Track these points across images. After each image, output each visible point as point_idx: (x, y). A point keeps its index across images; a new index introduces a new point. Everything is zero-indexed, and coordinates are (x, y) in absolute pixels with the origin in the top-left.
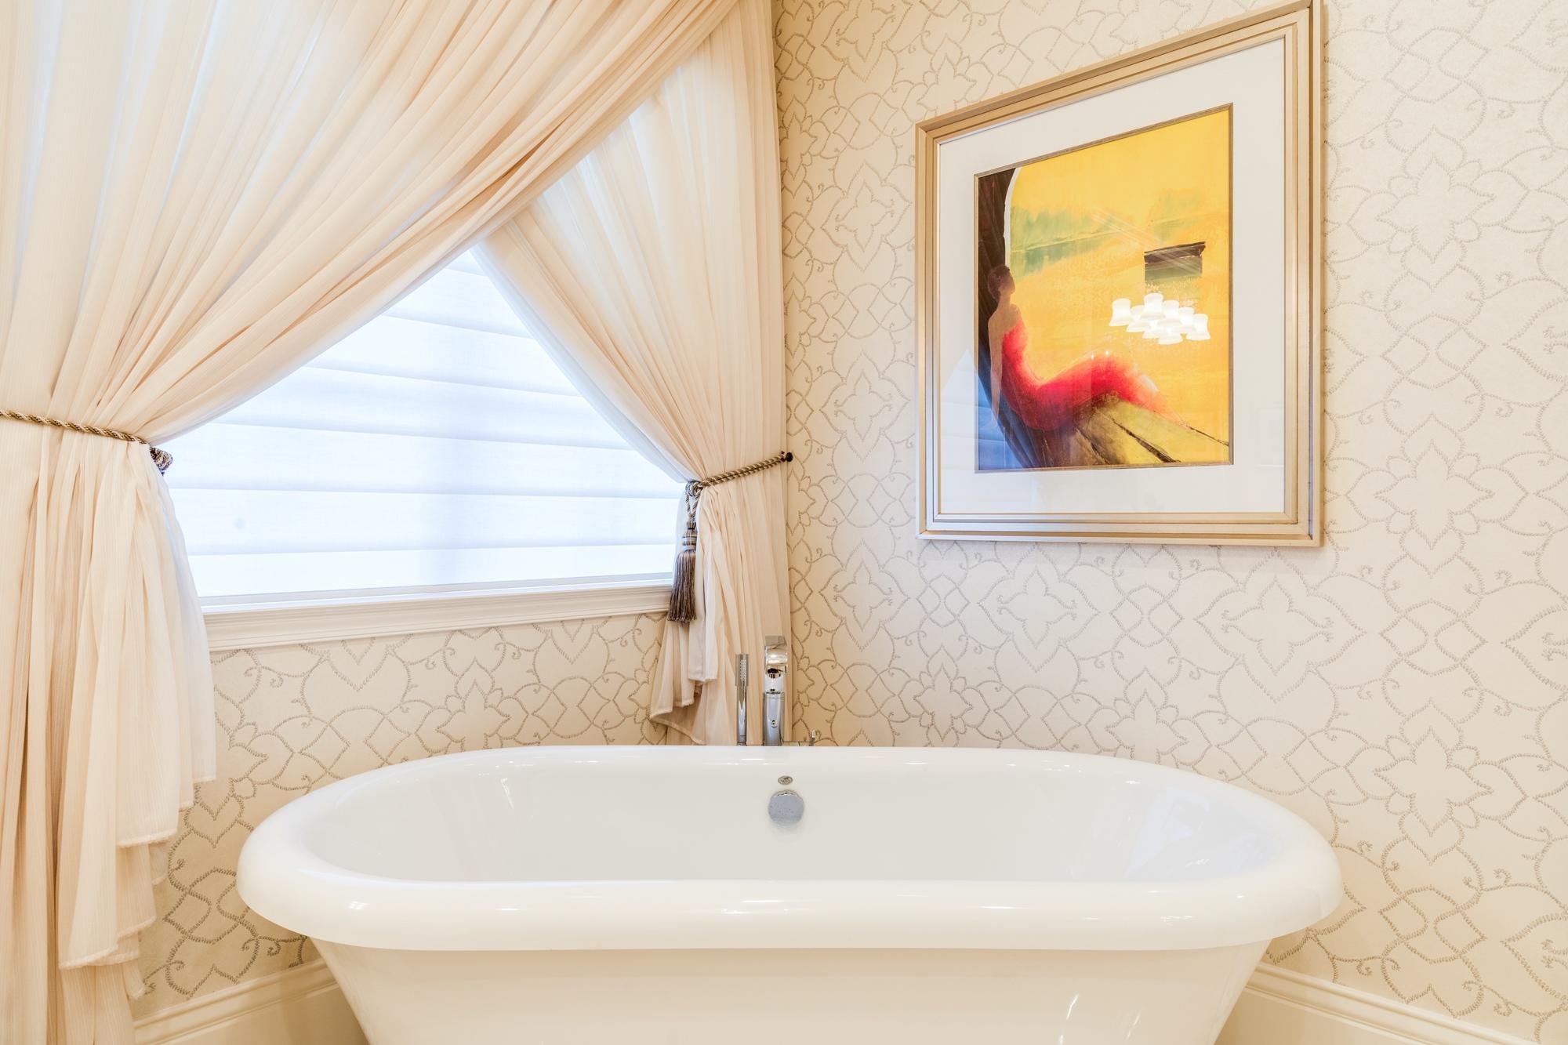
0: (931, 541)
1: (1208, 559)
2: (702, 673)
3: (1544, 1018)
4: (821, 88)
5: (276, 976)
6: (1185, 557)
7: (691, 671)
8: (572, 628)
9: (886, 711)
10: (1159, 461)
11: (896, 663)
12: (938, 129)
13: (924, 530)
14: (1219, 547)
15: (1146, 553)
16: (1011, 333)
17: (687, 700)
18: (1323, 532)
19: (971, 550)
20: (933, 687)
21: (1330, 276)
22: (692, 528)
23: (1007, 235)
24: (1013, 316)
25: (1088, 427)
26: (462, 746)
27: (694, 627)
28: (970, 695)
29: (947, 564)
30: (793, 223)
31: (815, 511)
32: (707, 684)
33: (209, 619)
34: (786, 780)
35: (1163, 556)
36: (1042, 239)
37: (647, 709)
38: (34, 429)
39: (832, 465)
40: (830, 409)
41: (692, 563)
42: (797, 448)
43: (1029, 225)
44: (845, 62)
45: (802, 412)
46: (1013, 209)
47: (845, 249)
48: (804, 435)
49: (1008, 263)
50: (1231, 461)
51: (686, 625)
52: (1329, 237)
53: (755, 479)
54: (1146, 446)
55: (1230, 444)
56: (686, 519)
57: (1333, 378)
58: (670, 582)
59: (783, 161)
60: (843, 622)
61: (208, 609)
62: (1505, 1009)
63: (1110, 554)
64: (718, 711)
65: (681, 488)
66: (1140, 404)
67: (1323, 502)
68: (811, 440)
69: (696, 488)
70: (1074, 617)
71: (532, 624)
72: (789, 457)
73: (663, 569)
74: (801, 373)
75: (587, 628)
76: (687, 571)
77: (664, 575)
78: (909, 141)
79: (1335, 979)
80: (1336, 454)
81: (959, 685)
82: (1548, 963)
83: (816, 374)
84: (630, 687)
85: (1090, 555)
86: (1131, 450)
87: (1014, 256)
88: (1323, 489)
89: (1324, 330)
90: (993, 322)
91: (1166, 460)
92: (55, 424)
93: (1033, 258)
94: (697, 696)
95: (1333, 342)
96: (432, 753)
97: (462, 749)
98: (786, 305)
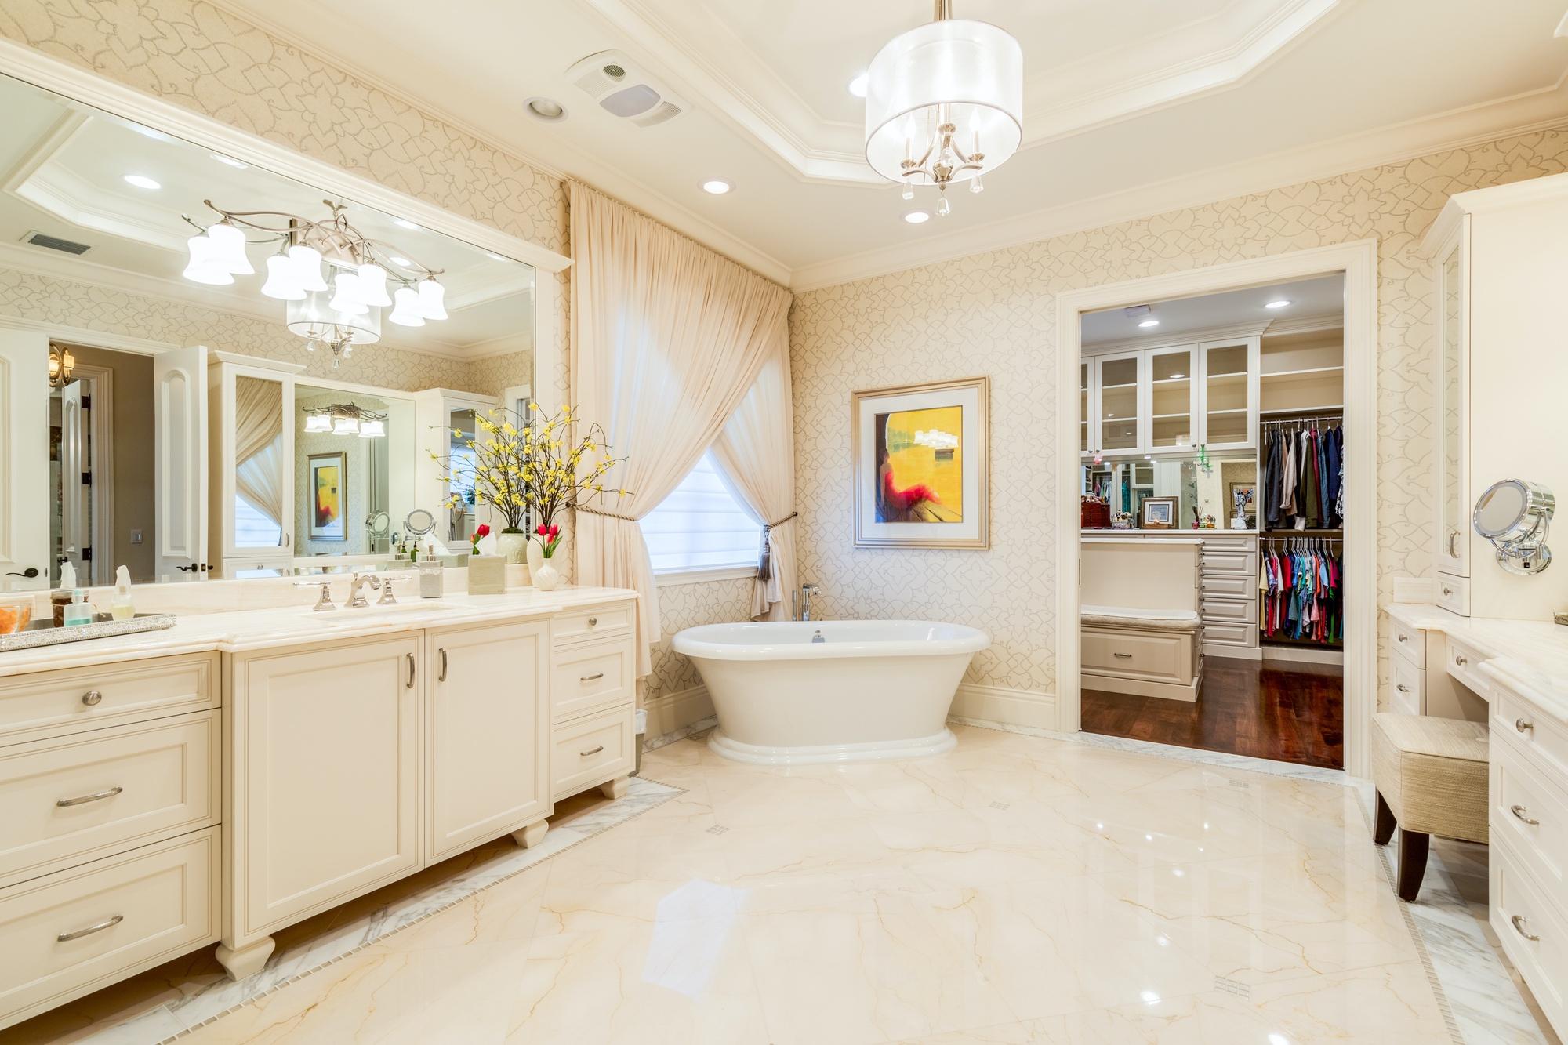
0: (857, 548)
1: (955, 554)
2: (774, 599)
3: (1047, 686)
4: (810, 367)
5: (655, 700)
6: (948, 553)
7: (769, 598)
8: (728, 582)
9: (839, 613)
10: (938, 520)
11: (844, 595)
12: (859, 395)
13: (855, 544)
14: (959, 550)
15: (936, 552)
16: (889, 473)
17: (767, 610)
18: (989, 545)
19: (873, 551)
20: (859, 603)
21: (991, 465)
22: (767, 544)
23: (886, 437)
24: (889, 467)
25: (916, 509)
26: (698, 624)
27: (770, 582)
28: (873, 605)
29: (864, 557)
30: (798, 419)
31: (808, 536)
32: (775, 603)
33: (656, 576)
34: (818, 632)
35: (941, 553)
36: (898, 440)
37: (750, 615)
38: (613, 518)
39: (816, 518)
40: (814, 496)
41: (769, 556)
42: (800, 511)
43: (895, 435)
44: (821, 360)
45: (802, 496)
46: (889, 429)
47: (820, 433)
48: (802, 506)
49: (887, 447)
50: (962, 522)
51: (766, 582)
52: (991, 452)
53: (786, 523)
54: (935, 515)
55: (962, 516)
56: (765, 540)
57: (992, 496)
58: (759, 565)
59: (793, 394)
60: (820, 579)
61: (656, 573)
62: (1038, 686)
63: (924, 553)
64: (781, 611)
65: (761, 528)
66: (933, 501)
67: (990, 536)
68: (806, 507)
69: (768, 528)
70: (911, 575)
71: (717, 581)
72: (796, 514)
73: (755, 559)
74: (802, 480)
75: (732, 582)
76: (766, 560)
77: (756, 562)
78: (848, 396)
79: (993, 685)
80: (994, 520)
81: (868, 601)
82: (1048, 670)
83: (808, 482)
84: (745, 605)
85: (916, 553)
86: (930, 517)
87: (889, 445)
88: (989, 532)
89: (990, 481)
90: (882, 468)
91: (942, 521)
92: (619, 517)
93: (897, 447)
94: (770, 608)
95: (992, 485)
96: (691, 627)
97: (699, 625)
98: (795, 451)
